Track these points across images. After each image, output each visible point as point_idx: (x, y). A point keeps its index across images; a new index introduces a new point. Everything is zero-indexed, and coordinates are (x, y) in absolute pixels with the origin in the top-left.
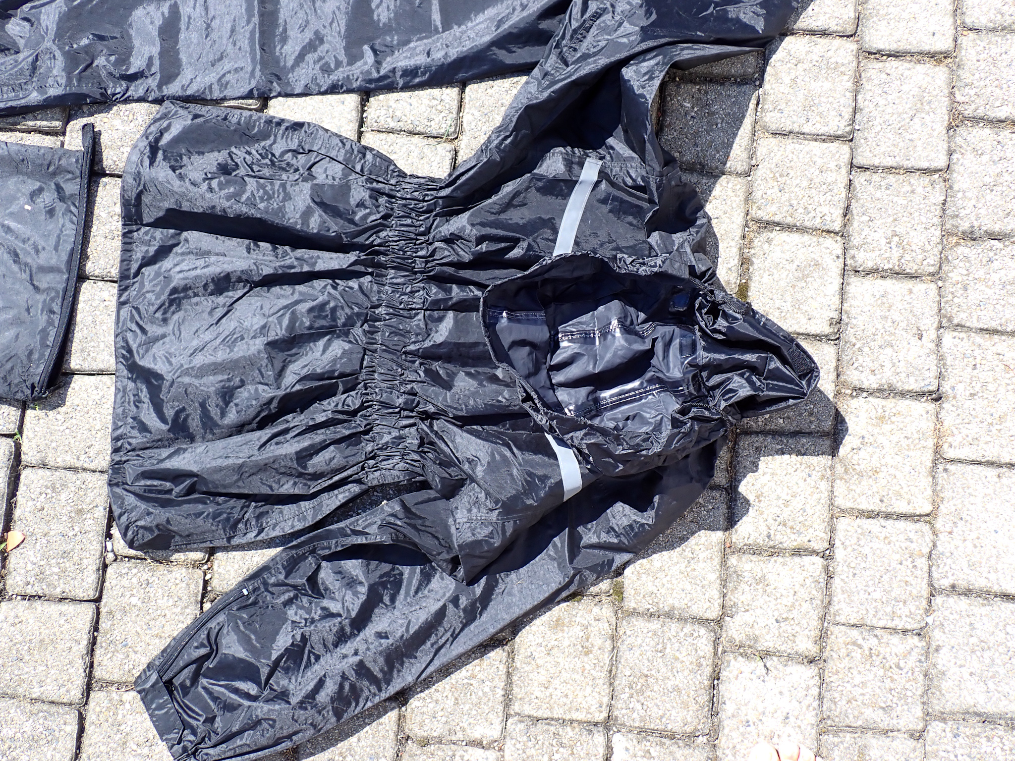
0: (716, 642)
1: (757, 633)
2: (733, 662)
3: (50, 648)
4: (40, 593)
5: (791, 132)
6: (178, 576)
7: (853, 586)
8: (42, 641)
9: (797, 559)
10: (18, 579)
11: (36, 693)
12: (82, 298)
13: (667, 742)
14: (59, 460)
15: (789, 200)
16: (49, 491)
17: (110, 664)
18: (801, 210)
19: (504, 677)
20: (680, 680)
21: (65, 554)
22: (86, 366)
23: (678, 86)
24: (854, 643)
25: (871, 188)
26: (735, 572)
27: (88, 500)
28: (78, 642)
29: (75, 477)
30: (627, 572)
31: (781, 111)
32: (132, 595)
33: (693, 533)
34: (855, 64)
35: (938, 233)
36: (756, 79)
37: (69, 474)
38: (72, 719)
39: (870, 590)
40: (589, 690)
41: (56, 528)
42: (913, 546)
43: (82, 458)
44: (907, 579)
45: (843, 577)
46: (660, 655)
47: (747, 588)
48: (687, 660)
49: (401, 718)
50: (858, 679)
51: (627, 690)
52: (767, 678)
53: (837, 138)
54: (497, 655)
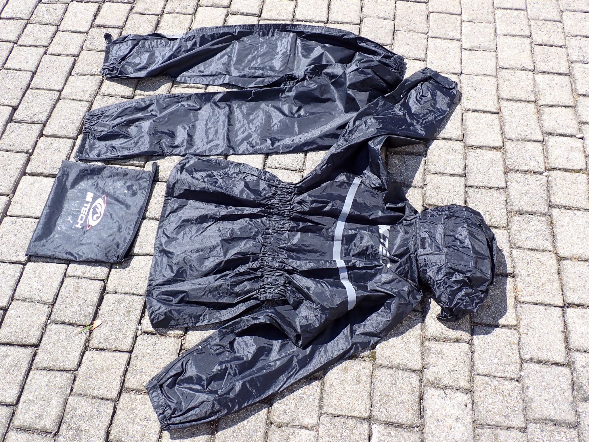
0: (421, 380)
1: (440, 377)
2: (429, 390)
3: (106, 372)
4: (105, 348)
5: (440, 173)
6: (170, 340)
7: (484, 356)
8: (103, 369)
9: (456, 344)
10: (96, 340)
11: (95, 393)
12: (143, 225)
14: (123, 290)
15: (441, 197)
16: (116, 303)
17: (133, 380)
18: (446, 201)
19: (319, 394)
20: (404, 398)
21: (119, 330)
22: (141, 252)
23: (393, 155)
24: (487, 383)
25: (475, 194)
26: (428, 348)
27: (133, 307)
28: (119, 369)
29: (129, 297)
30: (377, 347)
31: (435, 165)
32: (148, 349)
33: (407, 330)
34: (463, 150)
35: (505, 211)
36: (425, 154)
37: (126, 296)
38: (111, 405)
39: (492, 359)
40: (360, 402)
41: (117, 318)
42: (510, 339)
43: (133, 289)
44: (509, 354)
45: (479, 352)
46: (394, 386)
47: (434, 356)
48: (407, 388)
49: (269, 413)
50: (490, 401)
51: (378, 402)
52: (446, 399)
53: (459, 175)
54: (316, 384)
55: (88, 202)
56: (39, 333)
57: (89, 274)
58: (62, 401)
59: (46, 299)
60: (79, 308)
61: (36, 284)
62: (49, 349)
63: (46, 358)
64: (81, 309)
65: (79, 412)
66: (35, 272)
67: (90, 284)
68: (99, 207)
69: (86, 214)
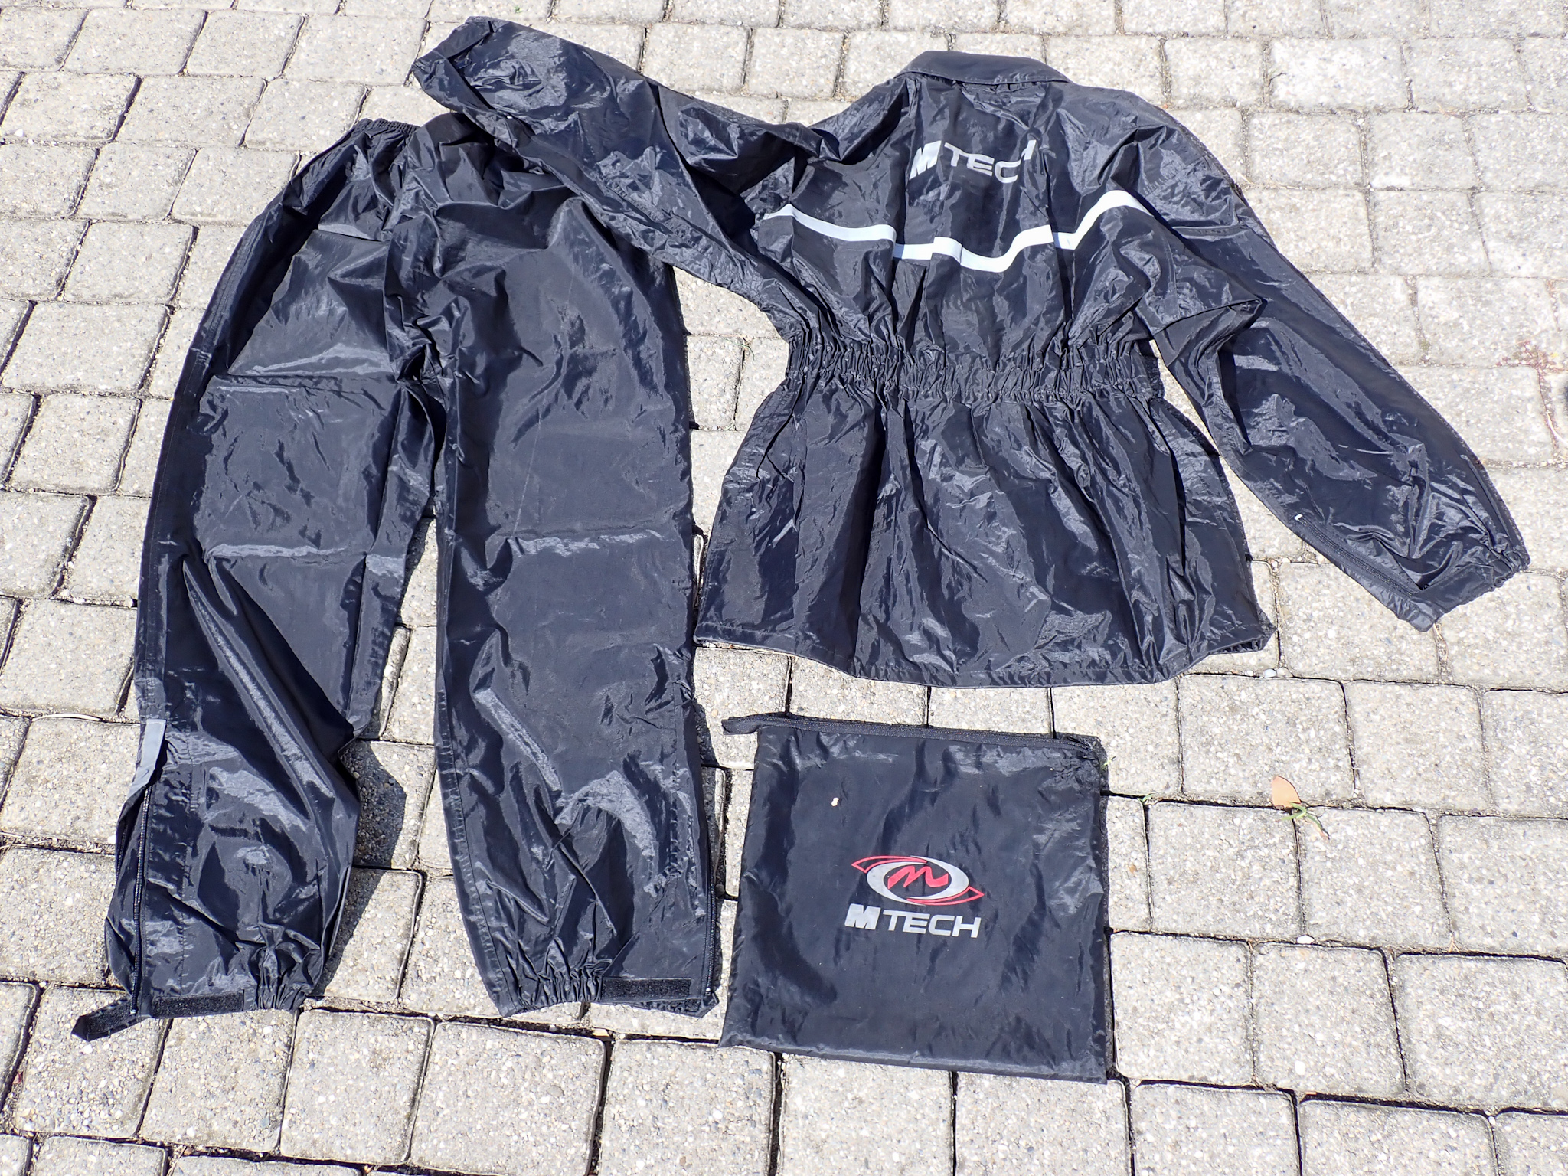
1: (1248, 83)
2: (1280, 99)
3: (1413, 729)
4: (1346, 752)
5: (743, 70)
6: (1292, 587)
7: (1189, 19)
8: (1407, 741)
9: (1170, 57)
10: (1333, 779)
11: (1474, 743)
12: (951, 726)
13: (1370, 147)
14: (1170, 740)
15: (813, 69)
16: (1212, 749)
17: (1417, 656)
18: (823, 61)
19: (1338, 276)
20: (1307, 136)
21: (1291, 722)
22: (1045, 714)
24: (1243, 17)
25: (800, 14)
27: (1218, 700)
28: (1398, 697)
29: (1190, 718)
32: (1326, 636)
34: (675, 24)
37: (1186, 726)
38: (1496, 699)
40: (1335, 205)
41: (1258, 737)
43: (1164, 710)
45: (1182, 26)
46: (1285, 152)
47: (1205, 91)
48: (1286, 131)
49: (1402, 363)
51: (1326, 176)
52: (1291, 75)
53: (749, 37)
55: (883, 920)
56: (1348, 956)
57: (1134, 855)
58: (1519, 829)
59: (1238, 966)
60: (1249, 854)
61: (1197, 1015)
62: (1390, 909)
63: (1418, 909)
64: (1251, 847)
65: (1534, 776)
66: (1153, 1034)
67: (1167, 843)
68: (897, 877)
69: (927, 916)
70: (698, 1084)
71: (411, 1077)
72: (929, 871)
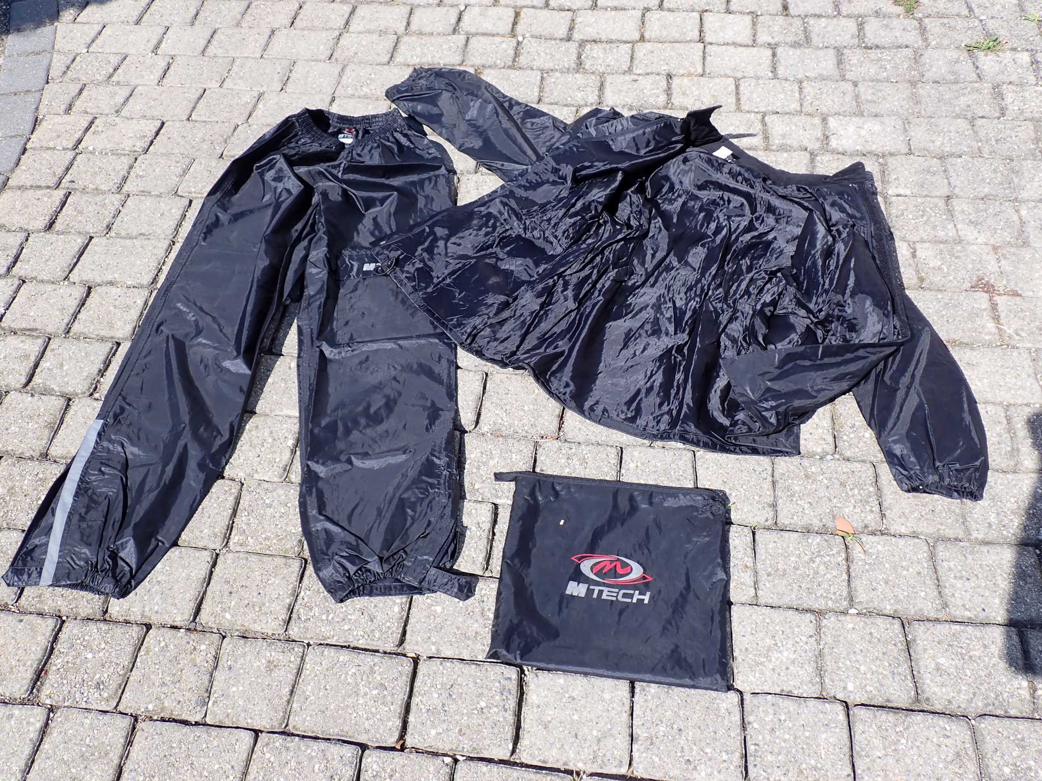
1: (814, 138)
2: (833, 147)
4: (877, 503)
7: (779, 105)
8: (914, 496)
10: (869, 518)
14: (768, 493)
16: (794, 499)
21: (843, 484)
22: (692, 477)
24: (811, 104)
26: (781, 146)
27: (798, 471)
29: (780, 481)
35: (578, 74)
37: (778, 486)
39: (780, 98)
41: (822, 492)
42: (752, 84)
43: (764, 476)
44: (771, 86)
45: (775, 108)
47: (789, 142)
52: (839, 134)
55: (590, 592)
56: (880, 621)
57: (746, 559)
58: (985, 549)
59: (811, 625)
60: (818, 560)
61: (786, 654)
62: (906, 593)
63: (923, 594)
64: (819, 556)
65: (993, 518)
66: (757, 664)
67: (767, 552)
68: (599, 567)
69: (617, 590)
70: (471, 685)
71: (291, 677)
72: (618, 564)
